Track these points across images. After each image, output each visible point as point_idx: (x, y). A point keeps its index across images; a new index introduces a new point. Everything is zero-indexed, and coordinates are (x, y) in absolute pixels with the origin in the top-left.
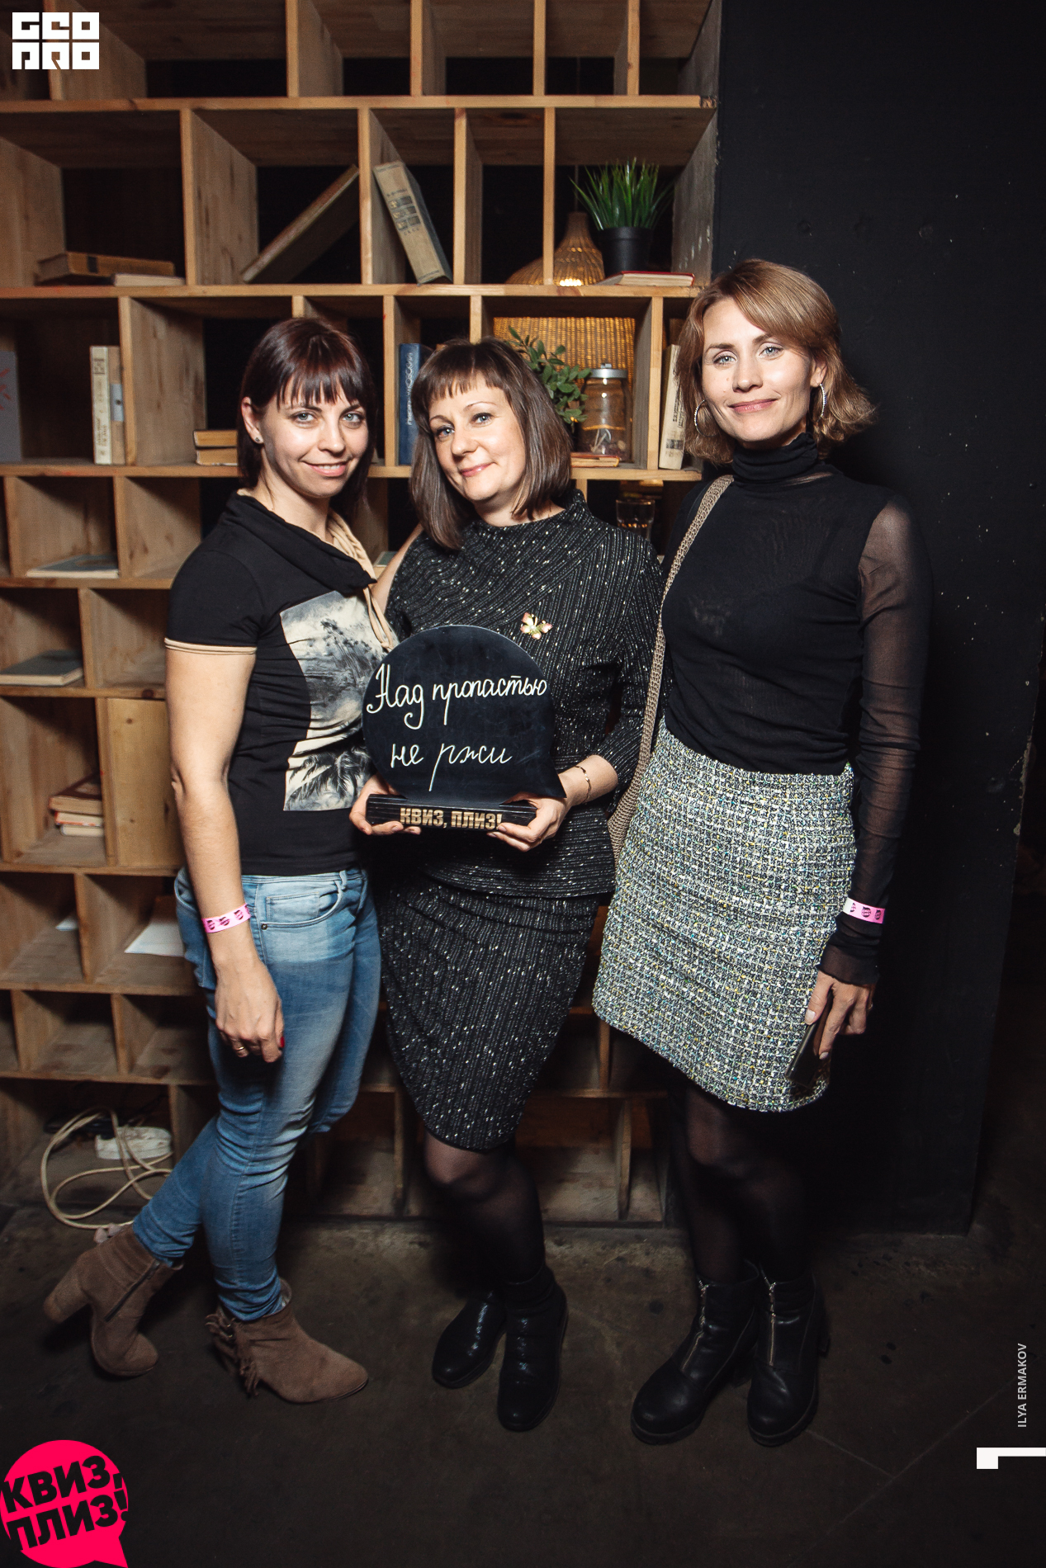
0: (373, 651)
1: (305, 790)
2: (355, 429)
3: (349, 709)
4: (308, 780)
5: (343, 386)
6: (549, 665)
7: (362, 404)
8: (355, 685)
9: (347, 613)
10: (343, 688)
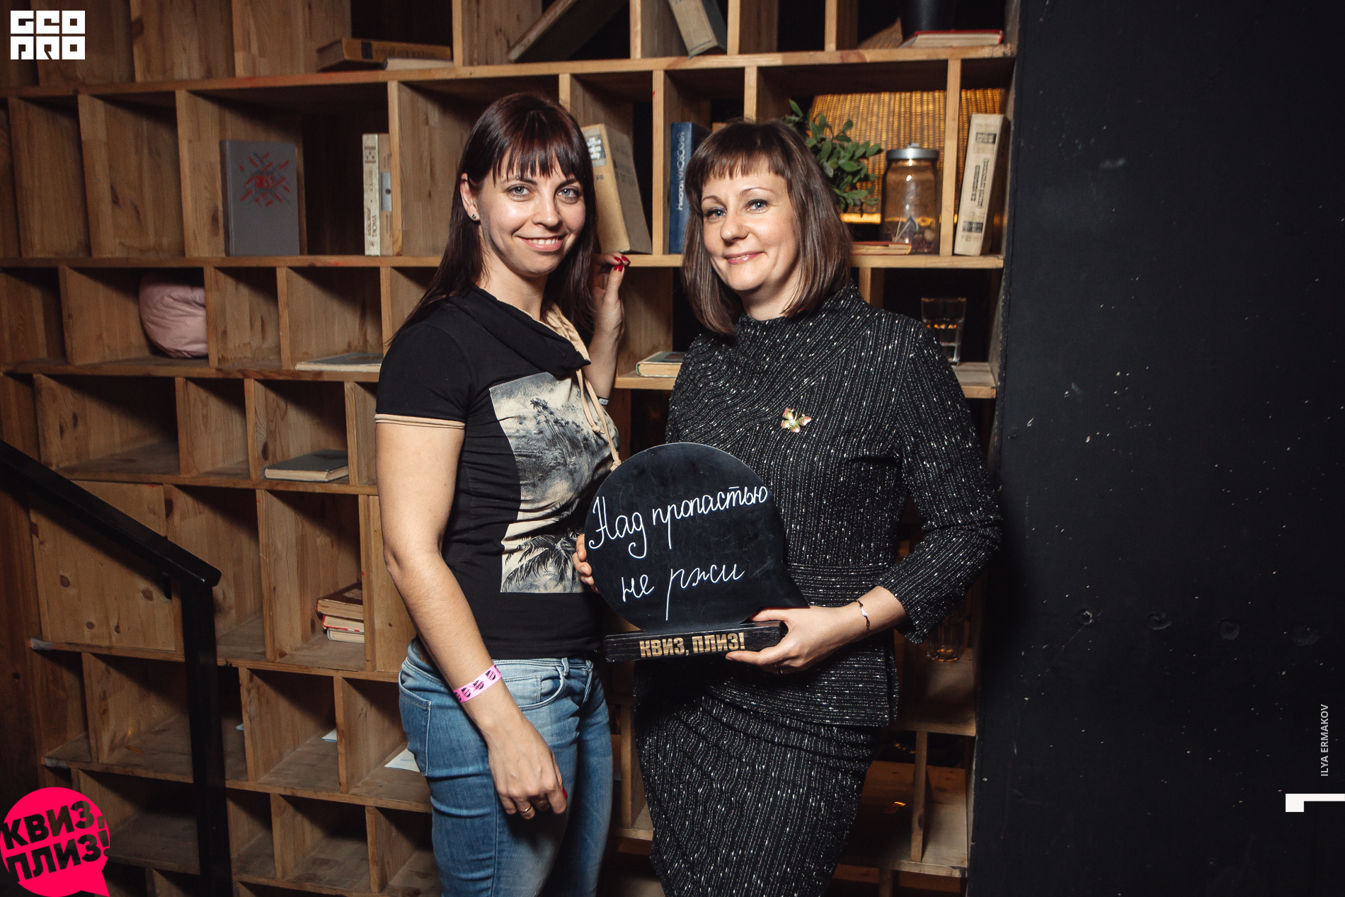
0: (585, 432)
1: (521, 572)
2: (570, 204)
3: (559, 491)
4: (525, 562)
5: (558, 158)
6: (805, 457)
7: (578, 179)
8: (565, 464)
9: (558, 394)
10: (553, 468)
